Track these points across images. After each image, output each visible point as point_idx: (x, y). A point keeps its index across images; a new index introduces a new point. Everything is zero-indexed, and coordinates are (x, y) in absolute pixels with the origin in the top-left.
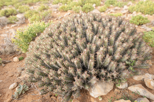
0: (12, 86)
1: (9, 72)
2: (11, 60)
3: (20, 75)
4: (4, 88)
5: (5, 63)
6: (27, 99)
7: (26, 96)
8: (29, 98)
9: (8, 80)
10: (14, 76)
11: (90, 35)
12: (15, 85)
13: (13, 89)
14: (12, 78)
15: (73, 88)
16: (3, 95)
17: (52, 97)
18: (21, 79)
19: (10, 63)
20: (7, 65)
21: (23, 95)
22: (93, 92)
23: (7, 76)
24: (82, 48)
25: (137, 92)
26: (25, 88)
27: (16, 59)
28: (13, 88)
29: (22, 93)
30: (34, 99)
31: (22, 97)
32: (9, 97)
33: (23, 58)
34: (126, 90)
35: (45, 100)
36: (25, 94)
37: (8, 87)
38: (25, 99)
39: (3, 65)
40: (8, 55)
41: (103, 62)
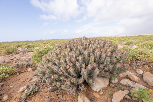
0: (21, 89)
1: (21, 79)
2: (25, 71)
3: (31, 80)
4: (14, 92)
5: (20, 73)
6: (34, 100)
7: (34, 98)
8: (36, 99)
9: (19, 85)
10: (25, 81)
11: (87, 44)
12: (25, 88)
13: (22, 92)
14: (23, 83)
15: (80, 81)
16: (10, 99)
17: (59, 96)
18: (31, 83)
19: (24, 73)
20: (21, 74)
21: (31, 97)
22: (95, 86)
23: (19, 82)
24: (83, 51)
25: (127, 84)
26: (34, 89)
27: (30, 69)
28: (22, 90)
29: (30, 94)
30: (41, 100)
31: (30, 98)
32: (16, 99)
33: (35, 69)
34: (119, 84)
35: (52, 99)
36: (33, 95)
37: (18, 91)
38: (32, 101)
39: (18, 74)
40: (24, 68)
41: (100, 58)
